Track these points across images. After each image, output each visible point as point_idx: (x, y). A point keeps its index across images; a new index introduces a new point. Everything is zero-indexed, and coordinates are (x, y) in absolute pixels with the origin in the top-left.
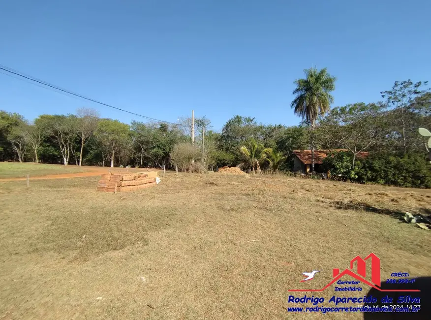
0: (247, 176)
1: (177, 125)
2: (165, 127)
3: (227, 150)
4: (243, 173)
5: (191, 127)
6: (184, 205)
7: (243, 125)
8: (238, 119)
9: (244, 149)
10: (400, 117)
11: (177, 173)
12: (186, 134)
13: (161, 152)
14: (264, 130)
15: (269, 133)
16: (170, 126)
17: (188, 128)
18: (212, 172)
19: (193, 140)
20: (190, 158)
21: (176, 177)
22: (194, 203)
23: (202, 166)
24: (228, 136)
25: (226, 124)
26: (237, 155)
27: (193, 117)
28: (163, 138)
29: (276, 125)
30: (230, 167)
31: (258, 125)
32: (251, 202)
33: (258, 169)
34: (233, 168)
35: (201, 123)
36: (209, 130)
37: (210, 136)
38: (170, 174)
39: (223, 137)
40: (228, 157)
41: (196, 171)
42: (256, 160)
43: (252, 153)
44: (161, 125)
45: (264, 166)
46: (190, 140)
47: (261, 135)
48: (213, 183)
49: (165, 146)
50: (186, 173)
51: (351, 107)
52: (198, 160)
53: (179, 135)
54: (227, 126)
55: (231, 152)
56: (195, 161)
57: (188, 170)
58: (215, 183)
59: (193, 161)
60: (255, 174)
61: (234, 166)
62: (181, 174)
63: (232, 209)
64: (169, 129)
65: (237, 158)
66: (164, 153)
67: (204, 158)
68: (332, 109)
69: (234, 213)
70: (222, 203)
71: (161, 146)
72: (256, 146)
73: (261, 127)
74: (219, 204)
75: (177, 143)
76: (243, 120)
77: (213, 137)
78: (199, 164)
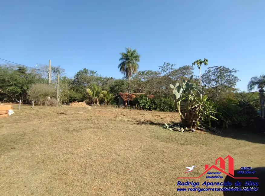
0: (90, 108)
1: (35, 69)
2: (23, 69)
3: (77, 91)
4: (87, 106)
5: (48, 72)
6: (34, 130)
7: (88, 75)
8: (86, 71)
9: (88, 90)
10: (165, 79)
11: (33, 106)
12: (43, 77)
13: (18, 90)
14: (102, 79)
15: (105, 81)
16: (29, 69)
17: (46, 73)
18: (65, 106)
19: (50, 82)
20: (46, 95)
21: (33, 109)
22: (43, 128)
23: (57, 101)
24: (78, 82)
25: (76, 73)
26: (84, 94)
27: (50, 65)
28: (20, 78)
29: (109, 77)
30: (78, 102)
31: (99, 76)
32: (89, 125)
33: (97, 103)
34: (81, 103)
35: (56, 70)
36: (64, 76)
37: (64, 80)
38: (27, 107)
39: (74, 81)
40: (78, 95)
41: (52, 105)
42: (96, 98)
43: (94, 93)
44: (20, 68)
45: (102, 102)
46: (48, 82)
47: (100, 82)
48: (63, 113)
49: (23, 85)
50: (42, 106)
51: (147, 72)
52: (54, 96)
53: (37, 77)
54: (78, 75)
55: (80, 92)
56: (51, 98)
57: (44, 104)
58: (65, 113)
59: (49, 98)
60: (95, 107)
61: (82, 101)
62: (37, 107)
63: (75, 130)
64: (28, 72)
65: (84, 96)
66: (22, 90)
67: (58, 95)
68: (138, 71)
69: (75, 133)
70: (67, 126)
71: (18, 85)
72: (97, 89)
73: (101, 78)
74: (65, 127)
75: (35, 84)
76: (89, 72)
77: (67, 81)
78: (54, 100)
